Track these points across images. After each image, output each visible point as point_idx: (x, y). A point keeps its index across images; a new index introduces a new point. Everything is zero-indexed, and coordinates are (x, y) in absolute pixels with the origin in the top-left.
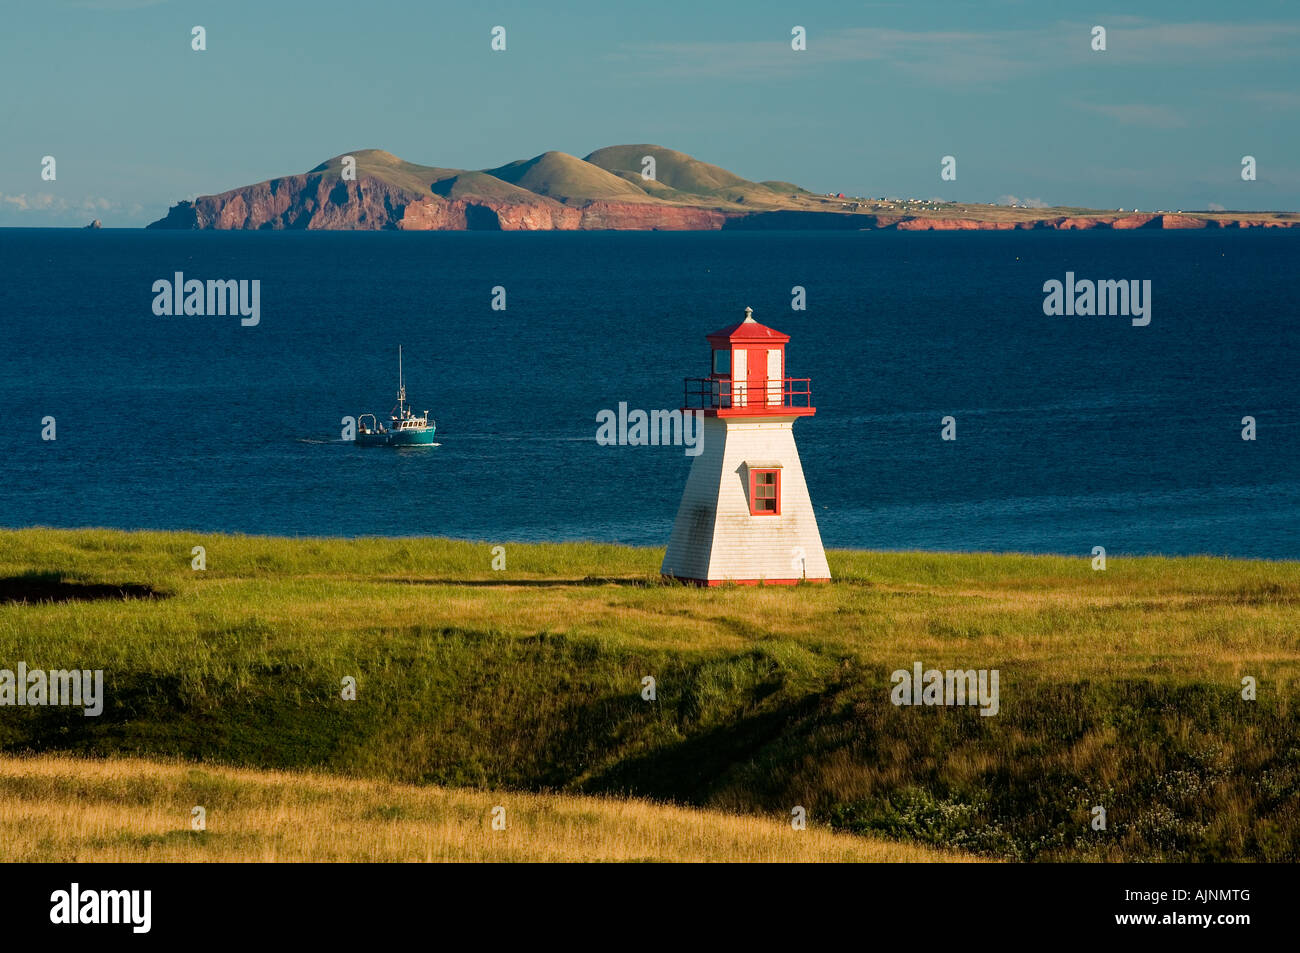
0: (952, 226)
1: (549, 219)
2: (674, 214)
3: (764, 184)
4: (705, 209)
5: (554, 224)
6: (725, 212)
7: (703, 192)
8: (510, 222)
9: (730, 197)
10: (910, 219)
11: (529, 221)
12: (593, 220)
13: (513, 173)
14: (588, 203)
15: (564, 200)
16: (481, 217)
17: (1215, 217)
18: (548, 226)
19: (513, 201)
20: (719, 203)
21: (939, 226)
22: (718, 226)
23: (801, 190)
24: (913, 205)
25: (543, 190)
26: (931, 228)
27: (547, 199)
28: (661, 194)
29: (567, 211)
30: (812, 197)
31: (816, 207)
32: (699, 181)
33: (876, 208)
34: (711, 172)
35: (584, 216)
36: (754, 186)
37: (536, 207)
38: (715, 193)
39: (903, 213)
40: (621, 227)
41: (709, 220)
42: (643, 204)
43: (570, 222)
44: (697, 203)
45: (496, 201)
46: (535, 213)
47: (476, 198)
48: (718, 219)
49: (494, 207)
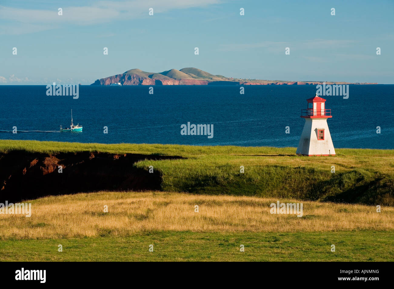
0: (255, 84)
1: (172, 83)
2: (198, 82)
3: (216, 75)
4: (205, 81)
5: (173, 84)
6: (208, 81)
7: (204, 77)
8: (164, 83)
9: (209, 78)
10: (246, 83)
11: (168, 83)
12: (181, 83)
13: (165, 73)
14: (180, 80)
15: (175, 79)
16: (158, 82)
17: (308, 82)
18: (172, 84)
19: (165, 79)
20: (207, 79)
21: (252, 84)
22: (207, 84)
23: (224, 77)
24: (247, 80)
25: (171, 77)
26: (251, 85)
27: (171, 78)
28: (195, 78)
29: (176, 81)
30: (226, 78)
31: (227, 80)
32: (203, 75)
33: (239, 80)
34: (205, 73)
35: (179, 82)
36: (214, 76)
37: (170, 80)
38: (206, 77)
39: (244, 81)
40: (187, 84)
41: (205, 83)
42: (192, 80)
43: (177, 83)
44: (202, 79)
45: (162, 79)
46: (169, 82)
47: (157, 78)
48: (207, 83)
49: (161, 80)
